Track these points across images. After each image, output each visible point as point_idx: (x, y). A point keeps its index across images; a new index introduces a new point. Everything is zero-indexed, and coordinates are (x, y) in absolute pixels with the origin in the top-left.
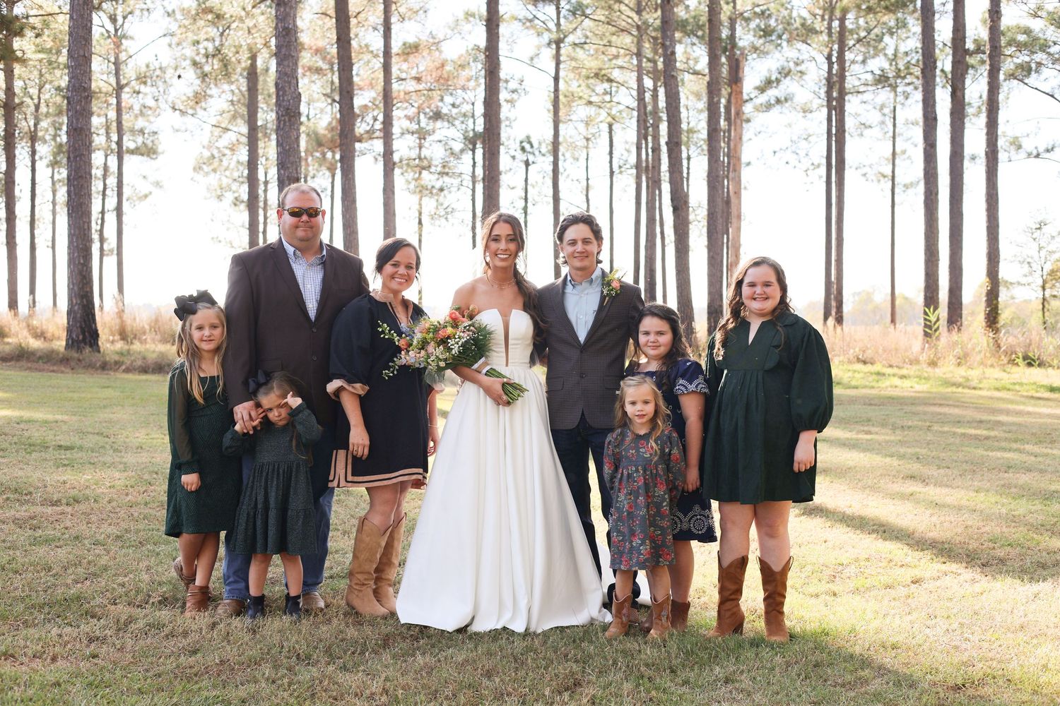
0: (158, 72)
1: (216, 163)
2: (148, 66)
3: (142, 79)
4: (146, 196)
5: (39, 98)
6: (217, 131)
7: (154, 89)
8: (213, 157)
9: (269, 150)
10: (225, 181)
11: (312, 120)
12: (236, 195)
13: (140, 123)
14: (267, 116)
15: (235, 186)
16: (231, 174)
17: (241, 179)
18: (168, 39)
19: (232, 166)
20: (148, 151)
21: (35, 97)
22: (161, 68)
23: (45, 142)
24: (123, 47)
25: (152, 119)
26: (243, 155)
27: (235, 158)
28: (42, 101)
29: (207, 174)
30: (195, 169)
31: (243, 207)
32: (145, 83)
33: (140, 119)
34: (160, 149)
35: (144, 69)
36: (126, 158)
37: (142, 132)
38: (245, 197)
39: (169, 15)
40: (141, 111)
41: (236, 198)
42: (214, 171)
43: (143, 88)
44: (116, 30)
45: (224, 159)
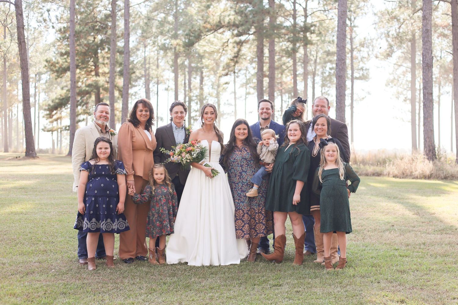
0: (370, 41)
1: (396, 81)
2: (365, 39)
3: (362, 45)
4: (363, 98)
5: (317, 57)
6: (396, 67)
7: (367, 50)
8: (395, 79)
9: (419, 74)
10: (400, 90)
11: (443, 59)
12: (405, 96)
13: (361, 65)
14: (419, 58)
15: (405, 92)
16: (403, 86)
17: (408, 89)
18: (374, 25)
19: (403, 83)
20: (364, 78)
21: (315, 56)
22: (371, 40)
23: (318, 75)
24: (353, 31)
25: (366, 62)
26: (409, 76)
27: (405, 79)
28: (318, 57)
29: (392, 87)
30: (386, 85)
31: (408, 102)
32: (363, 47)
33: (361, 63)
34: (370, 76)
35: (363, 40)
36: (355, 81)
37: (362, 69)
39: (375, 14)
40: (361, 59)
41: (406, 98)
42: (395, 85)
43: (362, 49)
44: (351, 24)
45: (399, 79)
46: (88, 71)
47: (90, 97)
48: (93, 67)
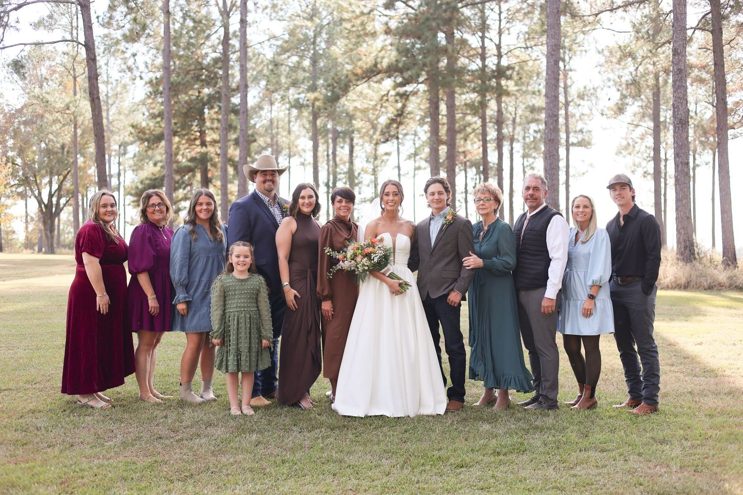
0: (592, 91)
1: (631, 149)
2: (585, 88)
3: (581, 96)
4: (584, 174)
5: (516, 114)
6: (631, 127)
7: (589, 103)
8: (629, 144)
9: (668, 137)
10: (637, 161)
11: (699, 114)
12: (645, 170)
13: (580, 125)
14: (666, 115)
15: (644, 163)
16: (642, 155)
17: (649, 159)
18: (599, 68)
19: (641, 150)
20: (583, 144)
21: (513, 113)
22: (594, 88)
23: (518, 141)
24: (569, 76)
25: (588, 122)
26: (650, 141)
27: (644, 145)
28: (518, 115)
29: (624, 156)
30: (616, 154)
31: (650, 178)
32: (583, 99)
33: (580, 122)
34: (593, 142)
35: (582, 89)
36: (571, 148)
37: (581, 131)
38: (652, 171)
39: (599, 53)
40: (580, 117)
41: (645, 173)
42: (630, 154)
43: (581, 102)
44: (565, 66)
45: (636, 145)
46: (191, 140)
47: (194, 176)
48: (198, 134)
